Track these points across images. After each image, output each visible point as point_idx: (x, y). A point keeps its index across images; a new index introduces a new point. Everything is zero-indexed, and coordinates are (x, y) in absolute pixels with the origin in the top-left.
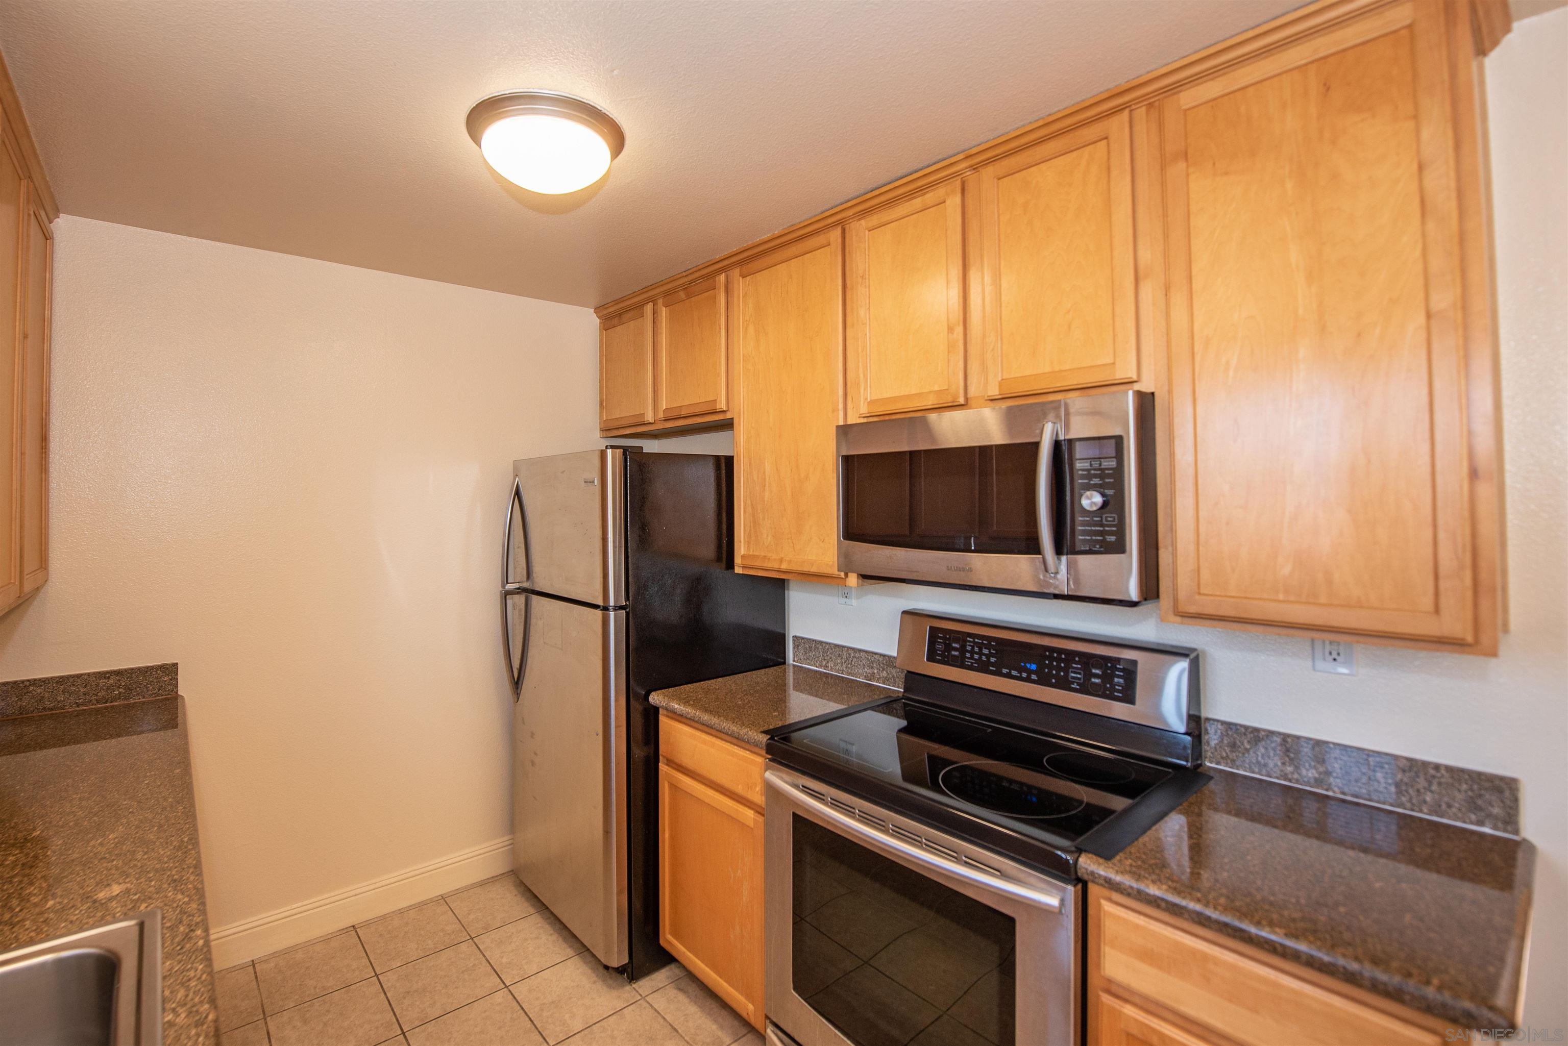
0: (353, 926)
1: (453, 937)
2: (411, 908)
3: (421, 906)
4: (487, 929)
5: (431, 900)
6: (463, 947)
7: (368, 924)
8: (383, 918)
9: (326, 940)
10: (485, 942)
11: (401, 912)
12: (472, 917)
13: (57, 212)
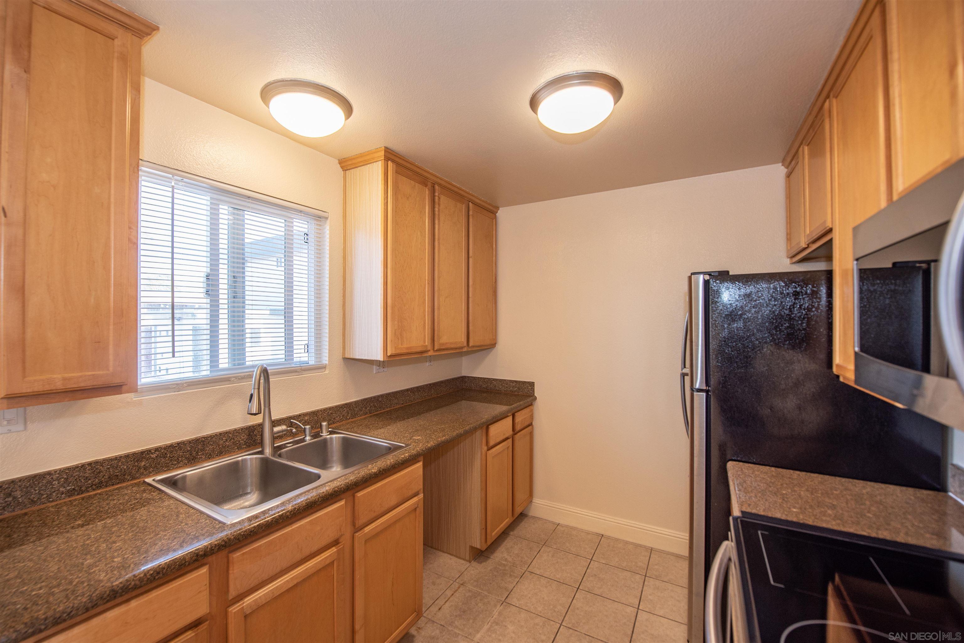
0: (603, 535)
1: (638, 569)
2: (632, 543)
3: (637, 546)
4: (657, 578)
5: (645, 547)
6: (638, 577)
7: (609, 538)
8: (617, 540)
9: (588, 533)
10: (650, 582)
11: (627, 543)
12: (656, 567)
13: (498, 208)
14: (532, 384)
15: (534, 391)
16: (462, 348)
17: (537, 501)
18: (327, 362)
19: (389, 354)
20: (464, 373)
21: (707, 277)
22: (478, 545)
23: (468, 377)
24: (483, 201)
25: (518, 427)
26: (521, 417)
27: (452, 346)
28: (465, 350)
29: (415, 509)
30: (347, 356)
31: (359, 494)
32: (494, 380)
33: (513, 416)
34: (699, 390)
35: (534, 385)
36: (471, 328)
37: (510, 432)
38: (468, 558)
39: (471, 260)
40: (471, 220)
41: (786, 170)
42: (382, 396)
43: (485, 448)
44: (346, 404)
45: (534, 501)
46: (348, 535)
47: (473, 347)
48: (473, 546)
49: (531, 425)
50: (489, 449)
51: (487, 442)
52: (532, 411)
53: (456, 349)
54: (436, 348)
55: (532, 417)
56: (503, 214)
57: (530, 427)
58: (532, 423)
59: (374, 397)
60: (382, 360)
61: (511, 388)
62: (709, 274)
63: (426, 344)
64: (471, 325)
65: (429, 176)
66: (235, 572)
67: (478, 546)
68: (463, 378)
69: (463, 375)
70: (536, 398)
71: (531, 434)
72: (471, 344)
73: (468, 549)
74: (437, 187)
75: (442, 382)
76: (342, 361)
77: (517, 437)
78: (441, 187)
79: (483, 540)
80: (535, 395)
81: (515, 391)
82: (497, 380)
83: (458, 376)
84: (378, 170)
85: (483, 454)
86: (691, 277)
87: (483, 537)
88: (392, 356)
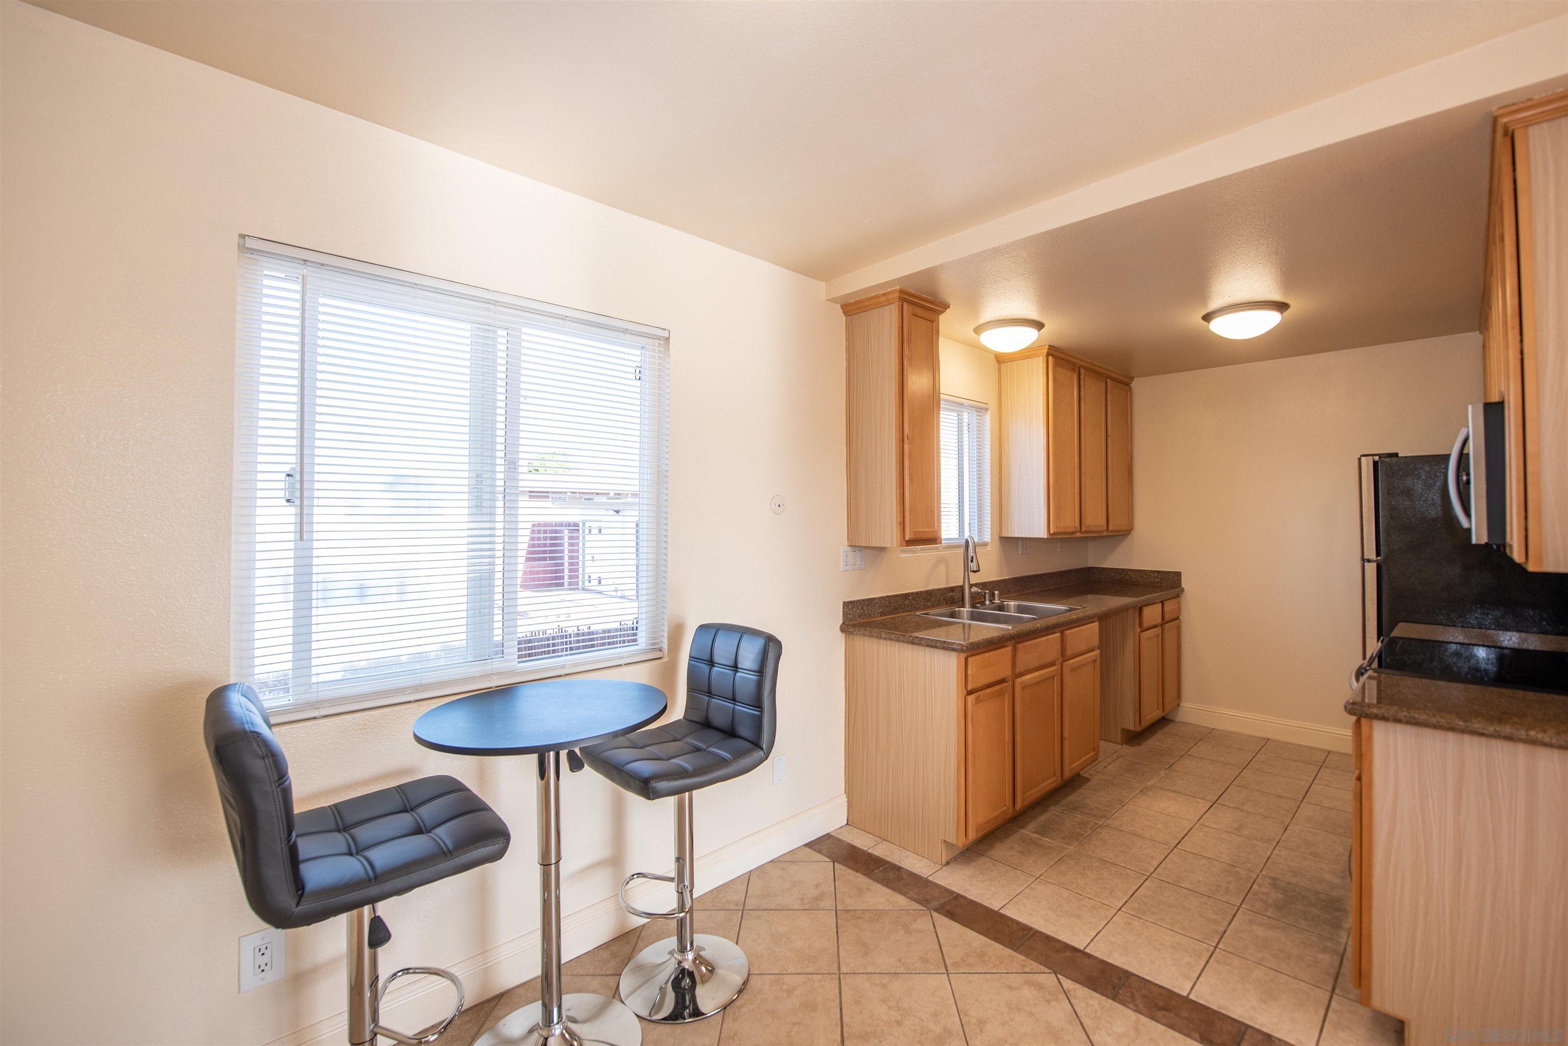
0: (1269, 739)
1: (1312, 762)
2: (1306, 746)
3: (1312, 748)
4: (1335, 768)
5: (1321, 749)
6: (1312, 766)
7: (1276, 741)
8: (1287, 743)
9: (1251, 737)
10: (1327, 770)
11: (1299, 745)
13: (1133, 378)
14: (1178, 575)
15: (1180, 582)
16: (1101, 532)
17: (1185, 704)
18: (989, 540)
19: (1051, 532)
20: (1091, 563)
21: (1375, 459)
22: (1131, 726)
23: (1096, 568)
24: (1119, 374)
25: (1167, 617)
26: (1170, 606)
27: (1096, 529)
28: (1104, 534)
29: (1095, 661)
30: (1004, 535)
31: (1067, 632)
32: (1129, 570)
33: (1162, 603)
34: (1369, 561)
35: (1181, 574)
36: (1110, 511)
37: (1159, 620)
38: (1119, 740)
39: (1109, 439)
40: (1109, 397)
41: (1482, 338)
42: (1026, 577)
43: (1138, 629)
44: (1003, 580)
45: (1181, 705)
46: (1059, 661)
47: (1112, 531)
48: (1126, 728)
49: (1178, 618)
50: (1142, 632)
51: (1141, 625)
52: (1179, 603)
53: (1097, 532)
54: (1083, 530)
55: (1179, 610)
56: (1135, 384)
57: (1178, 621)
58: (1178, 617)
59: (1021, 577)
60: (1046, 537)
61: (1152, 579)
62: (1377, 455)
63: (1076, 524)
64: (1110, 508)
65: (1075, 361)
66: (1020, 657)
67: (1132, 728)
68: (1090, 570)
69: (1089, 564)
70: (1183, 590)
71: (1179, 628)
72: (1111, 528)
73: (1119, 730)
74: (1082, 371)
75: (1071, 571)
76: (998, 539)
77: (1166, 626)
78: (1086, 369)
79: (1137, 722)
80: (1183, 586)
81: (1156, 583)
82: (1133, 570)
83: (1084, 566)
84: (1039, 364)
85: (1137, 635)
86: (1360, 460)
87: (1137, 718)
88: (1054, 534)
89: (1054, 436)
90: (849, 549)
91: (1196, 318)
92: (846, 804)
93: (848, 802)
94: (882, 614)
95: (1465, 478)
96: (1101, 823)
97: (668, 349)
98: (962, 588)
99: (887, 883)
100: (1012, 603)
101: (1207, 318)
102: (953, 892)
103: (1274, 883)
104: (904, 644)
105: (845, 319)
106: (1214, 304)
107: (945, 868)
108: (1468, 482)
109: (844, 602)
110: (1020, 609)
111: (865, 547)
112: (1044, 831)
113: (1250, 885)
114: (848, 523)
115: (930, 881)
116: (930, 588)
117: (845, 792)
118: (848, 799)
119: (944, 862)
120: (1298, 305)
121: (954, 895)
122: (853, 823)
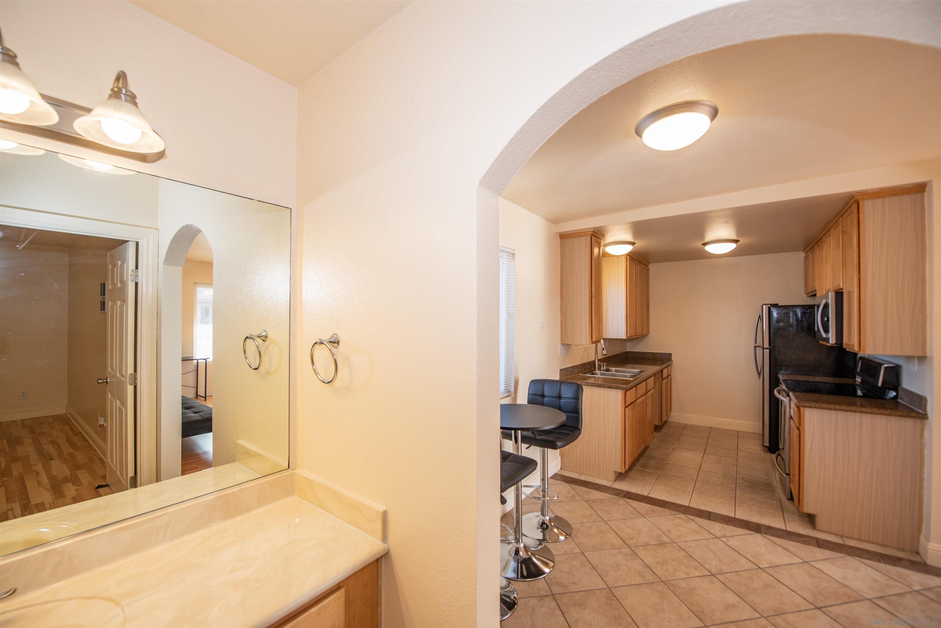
0: (711, 427)
2: (728, 430)
3: (731, 430)
5: (734, 430)
8: (720, 428)
9: (703, 426)
11: (725, 429)
13: (649, 263)
14: (670, 354)
16: (640, 335)
17: (673, 413)
21: (769, 306)
24: (646, 262)
25: (668, 374)
31: (647, 381)
33: (667, 367)
34: (766, 348)
39: (643, 292)
40: (643, 273)
41: (805, 255)
43: (661, 380)
45: (671, 414)
46: (645, 394)
47: (643, 334)
54: (636, 335)
56: (650, 266)
57: (671, 376)
58: (671, 374)
60: (625, 339)
61: (658, 357)
62: (770, 304)
63: (634, 332)
65: (634, 257)
66: (638, 391)
69: (627, 350)
70: (672, 361)
71: (671, 379)
74: (636, 261)
77: (668, 378)
78: (638, 260)
79: (660, 421)
80: (672, 359)
81: (660, 358)
82: (649, 353)
83: (625, 351)
84: (624, 260)
85: (660, 381)
86: (762, 307)
87: (660, 420)
88: (629, 337)
89: (629, 292)
90: (561, 345)
91: (699, 244)
92: (560, 460)
93: (561, 459)
94: (571, 375)
95: (826, 319)
96: (665, 462)
97: (514, 258)
98: (594, 362)
99: (596, 489)
100: (613, 369)
101: (705, 244)
102: (625, 491)
103: (744, 479)
104: (593, 387)
105: (560, 240)
106: (707, 239)
107: (615, 483)
108: (828, 320)
109: (560, 370)
110: (616, 371)
111: (566, 344)
112: (644, 466)
113: (735, 481)
114: (561, 334)
115: (612, 488)
116: (589, 361)
117: (560, 455)
118: (561, 458)
119: (614, 480)
120: (742, 241)
121: (626, 493)
122: (564, 468)
